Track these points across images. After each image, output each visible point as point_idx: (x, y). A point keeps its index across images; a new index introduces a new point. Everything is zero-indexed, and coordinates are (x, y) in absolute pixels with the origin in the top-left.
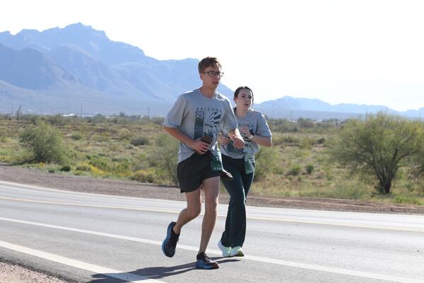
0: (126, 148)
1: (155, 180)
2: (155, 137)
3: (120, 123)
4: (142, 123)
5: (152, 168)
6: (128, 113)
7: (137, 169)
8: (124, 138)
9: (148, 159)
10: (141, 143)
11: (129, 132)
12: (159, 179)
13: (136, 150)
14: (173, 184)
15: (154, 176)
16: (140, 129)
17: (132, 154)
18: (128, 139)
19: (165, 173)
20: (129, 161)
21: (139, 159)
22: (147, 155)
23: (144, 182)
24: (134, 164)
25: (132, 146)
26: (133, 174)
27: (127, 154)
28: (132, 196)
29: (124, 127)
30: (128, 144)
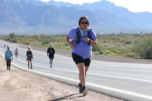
0: (123, 45)
1: (134, 56)
2: (133, 41)
3: (121, 36)
4: (129, 36)
5: (133, 52)
6: (123, 32)
7: (128, 52)
8: (122, 41)
9: (131, 49)
10: (129, 43)
11: (124, 39)
12: (136, 56)
13: (127, 46)
14: (141, 58)
15: (134, 55)
16: (128, 38)
17: (125, 47)
18: (124, 42)
19: (138, 54)
20: (125, 50)
21: (128, 49)
22: (131, 47)
23: (130, 57)
24: (126, 51)
25: (125, 44)
26: (126, 55)
27: (124, 47)
28: (126, 62)
29: (122, 37)
30: (124, 43)
